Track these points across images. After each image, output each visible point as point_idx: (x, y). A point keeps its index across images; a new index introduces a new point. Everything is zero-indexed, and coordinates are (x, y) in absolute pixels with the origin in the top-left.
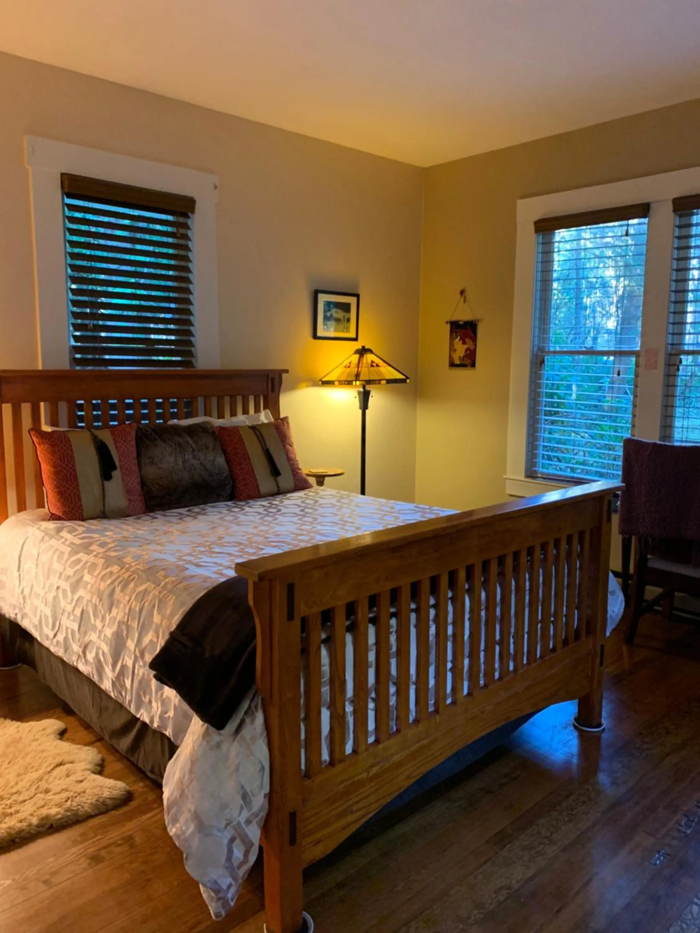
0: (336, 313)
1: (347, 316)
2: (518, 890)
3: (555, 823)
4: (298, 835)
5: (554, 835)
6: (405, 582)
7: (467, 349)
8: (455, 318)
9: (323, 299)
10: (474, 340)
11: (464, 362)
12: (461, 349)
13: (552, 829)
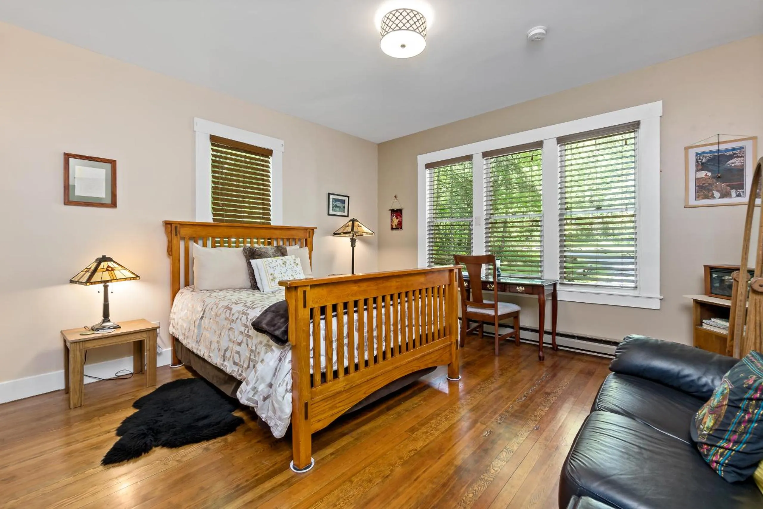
0: (339, 204)
1: (343, 205)
2: (420, 451)
3: (439, 421)
4: (309, 415)
5: (438, 427)
6: (361, 298)
7: (399, 221)
8: (392, 208)
9: (331, 197)
10: (401, 217)
11: (398, 227)
12: (396, 221)
13: (438, 424)
